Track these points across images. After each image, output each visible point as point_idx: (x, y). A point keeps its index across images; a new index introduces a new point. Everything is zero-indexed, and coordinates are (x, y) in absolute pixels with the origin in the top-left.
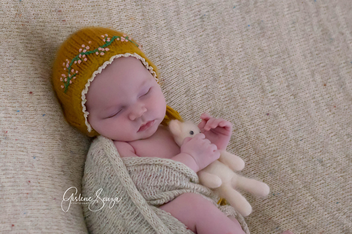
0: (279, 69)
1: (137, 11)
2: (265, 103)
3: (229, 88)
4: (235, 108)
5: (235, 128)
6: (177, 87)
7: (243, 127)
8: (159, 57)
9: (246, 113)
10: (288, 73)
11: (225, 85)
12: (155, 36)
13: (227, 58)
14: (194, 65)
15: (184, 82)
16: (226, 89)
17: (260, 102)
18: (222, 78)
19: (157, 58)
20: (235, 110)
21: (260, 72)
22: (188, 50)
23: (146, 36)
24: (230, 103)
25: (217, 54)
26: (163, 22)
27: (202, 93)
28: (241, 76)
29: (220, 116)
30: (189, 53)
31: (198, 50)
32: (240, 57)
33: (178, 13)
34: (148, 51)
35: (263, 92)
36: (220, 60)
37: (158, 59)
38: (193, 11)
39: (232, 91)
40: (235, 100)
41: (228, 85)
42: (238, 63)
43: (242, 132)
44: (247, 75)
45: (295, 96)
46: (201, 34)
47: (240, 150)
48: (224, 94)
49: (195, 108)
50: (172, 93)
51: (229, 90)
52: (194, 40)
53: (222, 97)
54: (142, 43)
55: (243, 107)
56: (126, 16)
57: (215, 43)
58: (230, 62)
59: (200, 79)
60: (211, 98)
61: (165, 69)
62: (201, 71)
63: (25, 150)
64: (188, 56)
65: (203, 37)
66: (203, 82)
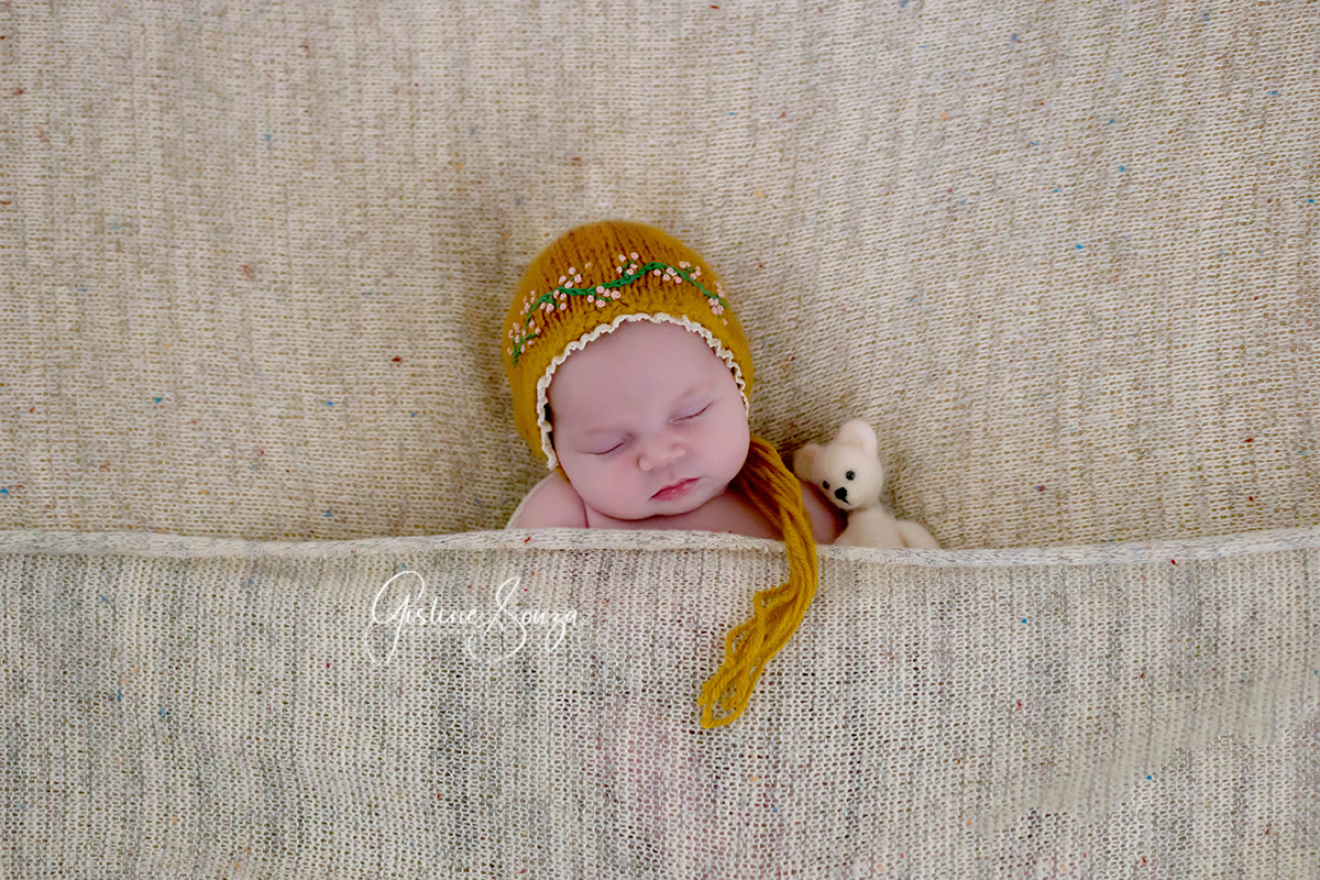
0: (1124, 376)
1: (779, 175)
2: (1046, 460)
3: (963, 407)
4: (959, 459)
6: (823, 382)
7: (960, 510)
8: (799, 298)
9: (981, 476)
10: (1148, 391)
11: (954, 394)
12: (806, 244)
13: (987, 325)
14: (885, 329)
15: (845, 370)
16: (954, 409)
17: (1034, 454)
18: (955, 376)
19: (793, 299)
20: (958, 464)
21: (1068, 377)
22: (886, 289)
23: (782, 240)
24: (952, 444)
25: (962, 311)
26: (838, 210)
27: (886, 408)
28: (1009, 377)
30: (882, 300)
31: (911, 293)
32: (1024, 328)
33: (890, 188)
34: (775, 281)
35: (1053, 430)
36: (962, 329)
37: (793, 304)
38: (934, 189)
39: (968, 415)
40: (968, 440)
41: (963, 397)
42: (1013, 343)
43: (953, 520)
44: (1026, 378)
45: (1141, 454)
46: (933, 252)
48: (943, 417)
50: (806, 394)
51: (962, 412)
52: (910, 267)
53: (936, 425)
54: (765, 258)
55: (983, 460)
56: (746, 185)
57: (966, 282)
58: (992, 337)
59: (891, 370)
60: (906, 422)
61: (806, 332)
62: (900, 350)
63: (303, 497)
64: (878, 307)
65: (938, 260)
66: (897, 380)
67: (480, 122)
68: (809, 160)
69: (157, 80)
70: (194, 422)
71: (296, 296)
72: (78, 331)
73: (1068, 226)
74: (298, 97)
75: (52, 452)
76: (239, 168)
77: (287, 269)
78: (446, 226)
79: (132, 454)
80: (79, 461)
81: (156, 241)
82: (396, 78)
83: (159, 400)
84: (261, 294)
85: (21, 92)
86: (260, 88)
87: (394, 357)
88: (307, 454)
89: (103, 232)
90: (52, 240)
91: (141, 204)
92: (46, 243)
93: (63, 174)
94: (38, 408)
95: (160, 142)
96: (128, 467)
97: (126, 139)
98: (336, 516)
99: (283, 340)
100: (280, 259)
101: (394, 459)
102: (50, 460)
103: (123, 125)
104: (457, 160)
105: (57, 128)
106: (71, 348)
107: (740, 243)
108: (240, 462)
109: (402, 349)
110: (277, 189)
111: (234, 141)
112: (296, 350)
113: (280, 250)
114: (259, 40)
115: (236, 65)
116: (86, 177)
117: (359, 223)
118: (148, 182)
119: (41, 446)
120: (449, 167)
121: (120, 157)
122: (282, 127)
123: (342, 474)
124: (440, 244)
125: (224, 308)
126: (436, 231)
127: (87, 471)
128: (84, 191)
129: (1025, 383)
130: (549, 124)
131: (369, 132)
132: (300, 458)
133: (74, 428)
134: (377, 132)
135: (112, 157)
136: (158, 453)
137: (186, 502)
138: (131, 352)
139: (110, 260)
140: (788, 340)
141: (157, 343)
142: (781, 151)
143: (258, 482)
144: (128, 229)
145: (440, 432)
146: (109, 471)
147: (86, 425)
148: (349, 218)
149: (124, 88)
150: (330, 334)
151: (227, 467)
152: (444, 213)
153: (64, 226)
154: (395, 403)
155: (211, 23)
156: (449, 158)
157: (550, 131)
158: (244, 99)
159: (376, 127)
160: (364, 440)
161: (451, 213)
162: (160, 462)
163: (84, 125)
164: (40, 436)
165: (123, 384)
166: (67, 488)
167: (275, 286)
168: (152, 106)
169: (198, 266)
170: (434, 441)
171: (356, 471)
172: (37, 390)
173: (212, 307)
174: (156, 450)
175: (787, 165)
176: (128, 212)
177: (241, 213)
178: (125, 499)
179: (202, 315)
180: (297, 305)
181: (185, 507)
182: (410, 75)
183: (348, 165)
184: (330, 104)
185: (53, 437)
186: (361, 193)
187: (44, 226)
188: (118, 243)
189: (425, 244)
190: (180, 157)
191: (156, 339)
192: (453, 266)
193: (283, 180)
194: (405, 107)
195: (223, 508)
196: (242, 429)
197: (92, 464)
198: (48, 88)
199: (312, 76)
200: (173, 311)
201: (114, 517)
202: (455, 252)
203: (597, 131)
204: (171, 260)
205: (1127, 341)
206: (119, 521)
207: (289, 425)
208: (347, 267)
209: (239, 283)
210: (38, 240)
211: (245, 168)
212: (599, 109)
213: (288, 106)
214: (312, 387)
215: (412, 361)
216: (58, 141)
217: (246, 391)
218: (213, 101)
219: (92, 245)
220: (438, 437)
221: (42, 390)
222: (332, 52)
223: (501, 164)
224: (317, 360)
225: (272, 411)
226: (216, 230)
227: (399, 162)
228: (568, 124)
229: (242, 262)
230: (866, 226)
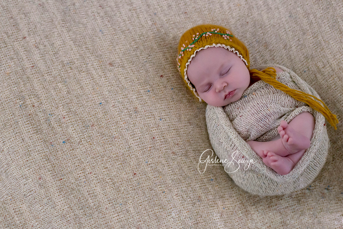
3: (315, 37)
5: (323, 66)
6: (277, 45)
7: (329, 63)
8: (261, 27)
9: (329, 52)
11: (312, 35)
12: (257, 13)
13: (312, 15)
14: (287, 26)
15: (281, 40)
16: (314, 38)
17: (339, 41)
18: (310, 31)
20: (322, 52)
21: (338, 19)
22: (282, 16)
23: (250, 14)
24: (317, 48)
25: (304, 14)
27: (296, 45)
28: (323, 26)
29: (312, 59)
30: (282, 19)
31: (289, 15)
34: (253, 25)
36: (306, 18)
37: (260, 29)
39: (318, 39)
40: (321, 45)
41: (314, 35)
42: (320, 17)
43: (328, 67)
44: (328, 24)
46: (290, 3)
47: (328, 81)
48: (312, 42)
49: (293, 57)
50: (273, 50)
51: (315, 39)
52: (286, 9)
53: (311, 45)
54: (248, 20)
55: (327, 48)
56: (234, 4)
57: (302, 7)
58: (314, 17)
59: (293, 35)
60: (303, 47)
61: (266, 35)
62: (293, 30)
63: (152, 117)
64: (282, 22)
65: (292, 4)
66: (296, 37)
67: (156, 12)
69: (63, 25)
70: (114, 106)
71: (127, 67)
72: (69, 93)
74: (104, 19)
75: (75, 127)
76: (96, 40)
77: (121, 61)
78: (158, 40)
79: (99, 120)
80: (84, 127)
81: (81, 64)
82: (129, 7)
83: (101, 103)
84: (117, 69)
85: (25, 38)
86: (93, 19)
87: (160, 76)
88: (148, 105)
89: (65, 66)
90: (51, 72)
91: (73, 56)
92: (49, 73)
93: (46, 55)
95: (71, 40)
96: (99, 123)
97: (61, 41)
98: (163, 120)
99: (129, 79)
100: (118, 59)
101: (171, 102)
102: (75, 129)
103: (58, 38)
104: (154, 23)
105: (40, 44)
106: (69, 98)
107: (239, 19)
108: (131, 112)
109: (161, 73)
110: (109, 42)
111: (92, 34)
112: (133, 80)
113: (117, 57)
114: (87, 8)
115: (83, 16)
116: (54, 54)
117: (135, 45)
118: (72, 50)
120: (153, 25)
121: (61, 46)
122: (103, 27)
123: (160, 108)
124: (159, 45)
125: (108, 75)
126: (156, 42)
127: (88, 129)
128: (55, 57)
129: (328, 25)
130: (175, 6)
132: (147, 107)
133: (79, 119)
134: (130, 22)
135: (59, 47)
136: (107, 117)
137: (120, 127)
138: (87, 94)
139: (70, 72)
140: (263, 39)
141: (93, 89)
143: (138, 116)
144: (72, 63)
145: (180, 92)
146: (94, 126)
147: (82, 117)
148: (132, 45)
149: (54, 29)
150: (140, 74)
151: (128, 115)
152: (156, 37)
153: (53, 68)
154: (166, 87)
155: (72, 8)
156: (152, 23)
157: (176, 8)
158: (90, 23)
159: (128, 21)
160: (161, 98)
161: (158, 36)
162: (108, 119)
163: (47, 41)
164: (69, 124)
165: (88, 102)
166: (83, 135)
167: (120, 66)
168: (65, 31)
169: (96, 67)
171: (163, 107)
172: (63, 112)
173: (105, 76)
174: (106, 116)
176: (70, 59)
177: (102, 51)
178: (102, 132)
179: (103, 79)
180: (128, 69)
181: (121, 128)
182: (132, 5)
183: (126, 32)
184: (114, 18)
185: (73, 123)
186: (132, 38)
187: (47, 69)
188: (70, 68)
189: (155, 46)
190: (78, 41)
191: (93, 88)
192: (165, 50)
193: (110, 40)
194: (134, 13)
195: (132, 125)
196: (128, 104)
197: (88, 126)
198: (32, 35)
199: (106, 13)
200: (94, 80)
201: (101, 138)
202: (163, 46)
203: (188, 4)
204: (88, 68)
207: (140, 99)
208: (137, 56)
209: (110, 68)
210: (46, 73)
211: (98, 40)
213: (103, 22)
214: (142, 88)
215: (165, 76)
216: (41, 47)
217: (124, 94)
218: (81, 26)
219: (63, 70)
220: (180, 94)
221: (65, 112)
222: (108, 6)
223: (166, 20)
224: (140, 81)
225: (134, 97)
226: (97, 57)
227: (139, 28)
228: (180, 5)
229: (108, 62)
230: (270, 3)
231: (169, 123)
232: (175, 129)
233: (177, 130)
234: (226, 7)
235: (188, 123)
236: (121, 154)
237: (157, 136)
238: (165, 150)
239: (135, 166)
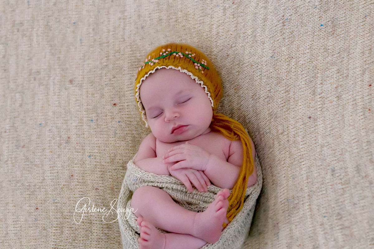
2: (311, 106)
5: (282, 131)
7: (288, 130)
8: (239, 64)
9: (293, 116)
11: (285, 87)
12: (241, 45)
13: (295, 60)
14: (264, 69)
15: (253, 86)
16: (285, 92)
17: (308, 104)
18: (285, 81)
20: (287, 113)
21: (318, 73)
22: (264, 55)
23: (234, 45)
24: (285, 106)
25: (287, 57)
26: (250, 31)
27: (265, 97)
28: (301, 77)
29: (275, 118)
30: (263, 59)
31: (272, 55)
33: (265, 20)
34: (232, 59)
35: (314, 94)
36: (287, 63)
37: (237, 66)
38: (278, 17)
39: (289, 94)
40: (289, 103)
41: (288, 88)
43: (286, 135)
44: (306, 77)
46: (278, 38)
47: (282, 153)
49: (258, 111)
50: (242, 97)
52: (271, 45)
53: (280, 100)
54: (229, 53)
56: (223, 29)
57: (288, 46)
58: (296, 64)
59: (266, 83)
60: (271, 101)
61: (241, 75)
63: (82, 151)
64: (262, 62)
65: (280, 41)
66: (268, 86)
67: (144, 25)
68: (241, 16)
70: (50, 130)
71: (84, 87)
73: (319, 19)
77: (82, 79)
78: (133, 59)
79: (31, 142)
80: (16, 146)
82: (120, 15)
83: (41, 124)
84: (74, 88)
87: (114, 103)
88: (84, 137)
94: (7, 131)
96: (30, 146)
98: (92, 157)
99: (79, 102)
100: (81, 77)
101: (112, 137)
108: (62, 141)
109: (116, 101)
110: (82, 55)
112: (83, 104)
113: (81, 74)
117: (106, 62)
119: (7, 142)
122: (85, 36)
123: (95, 143)
124: (131, 65)
125: (62, 94)
126: (130, 61)
130: (165, 21)
131: (111, 33)
132: (81, 139)
134: (113, 33)
137: (45, 155)
140: (236, 79)
141: (42, 107)
142: (233, 15)
143: (67, 148)
144: (38, 73)
145: (128, 127)
146: (24, 148)
148: (103, 61)
150: (94, 98)
151: (58, 143)
152: (133, 55)
154: (114, 119)
157: (166, 23)
160: (103, 132)
162: (39, 144)
164: (7, 140)
165: (31, 121)
167: (78, 85)
169: (57, 82)
170: (126, 130)
171: (100, 142)
173: (59, 94)
174: (38, 140)
175: (235, 19)
176: (39, 68)
177: (71, 64)
178: (28, 156)
179: (56, 97)
180: (84, 90)
181: (45, 157)
182: (124, 13)
183: (104, 44)
184: (100, 26)
186: (107, 53)
188: (35, 78)
189: (126, 66)
193: (84, 52)
194: (122, 23)
195: (56, 156)
196: (64, 131)
200: (48, 96)
202: (135, 68)
203: (179, 21)
205: (336, 56)
206: (25, 163)
207: (79, 129)
208: (101, 76)
209: (68, 85)
211: (74, 50)
212: (180, 13)
213: (88, 29)
214: (87, 116)
215: (120, 104)
217: (66, 119)
219: (28, 79)
220: (127, 129)
221: (9, 125)
224: (89, 107)
225: (74, 124)
226: (63, 70)
227: (119, 42)
228: (171, 20)
229: (70, 79)
230: (258, 34)
231: (98, 162)
232: (101, 171)
233: (103, 172)
234: (214, 32)
235: (121, 166)
236: (33, 184)
237: (76, 175)
238: (79, 192)
239: (41, 200)
